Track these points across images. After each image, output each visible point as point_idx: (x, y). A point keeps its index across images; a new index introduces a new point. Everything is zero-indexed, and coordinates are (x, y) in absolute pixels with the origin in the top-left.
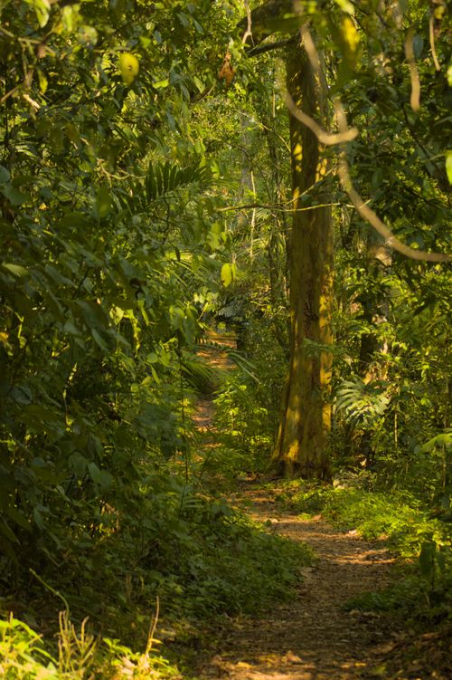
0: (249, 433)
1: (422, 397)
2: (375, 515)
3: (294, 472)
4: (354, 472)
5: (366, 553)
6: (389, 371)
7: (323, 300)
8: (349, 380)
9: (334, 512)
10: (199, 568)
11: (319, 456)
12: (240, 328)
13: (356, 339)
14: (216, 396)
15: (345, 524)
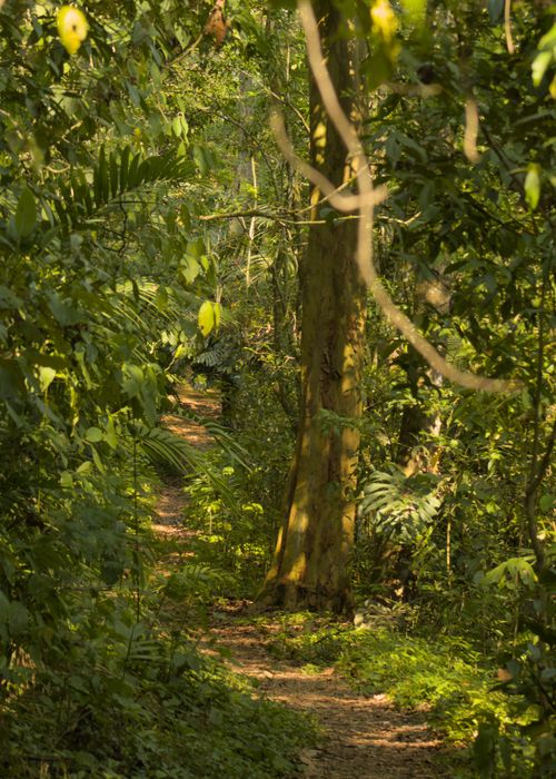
0: (235, 539)
1: (489, 501)
2: (413, 673)
3: (298, 601)
4: (386, 605)
5: (399, 729)
6: (441, 460)
7: (348, 350)
8: (383, 470)
9: (353, 665)
10: (150, 750)
11: (335, 579)
12: (229, 384)
13: (395, 410)
14: (189, 482)
15: (370, 683)
